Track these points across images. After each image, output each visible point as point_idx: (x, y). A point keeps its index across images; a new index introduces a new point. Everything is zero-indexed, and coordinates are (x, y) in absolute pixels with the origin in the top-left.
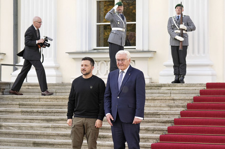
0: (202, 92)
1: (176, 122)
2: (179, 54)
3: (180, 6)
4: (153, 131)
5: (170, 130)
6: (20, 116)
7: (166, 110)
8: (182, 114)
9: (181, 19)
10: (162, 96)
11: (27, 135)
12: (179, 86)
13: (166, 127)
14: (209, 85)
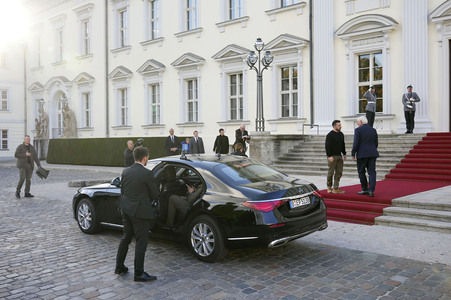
0: (424, 139)
1: (406, 156)
2: (410, 116)
3: (410, 87)
4: (392, 162)
5: (402, 161)
6: (313, 154)
7: (401, 149)
8: (411, 152)
9: (411, 95)
10: (398, 141)
11: (317, 164)
12: (409, 135)
13: (400, 160)
14: (428, 134)
